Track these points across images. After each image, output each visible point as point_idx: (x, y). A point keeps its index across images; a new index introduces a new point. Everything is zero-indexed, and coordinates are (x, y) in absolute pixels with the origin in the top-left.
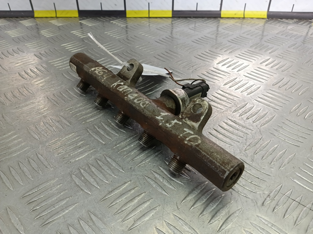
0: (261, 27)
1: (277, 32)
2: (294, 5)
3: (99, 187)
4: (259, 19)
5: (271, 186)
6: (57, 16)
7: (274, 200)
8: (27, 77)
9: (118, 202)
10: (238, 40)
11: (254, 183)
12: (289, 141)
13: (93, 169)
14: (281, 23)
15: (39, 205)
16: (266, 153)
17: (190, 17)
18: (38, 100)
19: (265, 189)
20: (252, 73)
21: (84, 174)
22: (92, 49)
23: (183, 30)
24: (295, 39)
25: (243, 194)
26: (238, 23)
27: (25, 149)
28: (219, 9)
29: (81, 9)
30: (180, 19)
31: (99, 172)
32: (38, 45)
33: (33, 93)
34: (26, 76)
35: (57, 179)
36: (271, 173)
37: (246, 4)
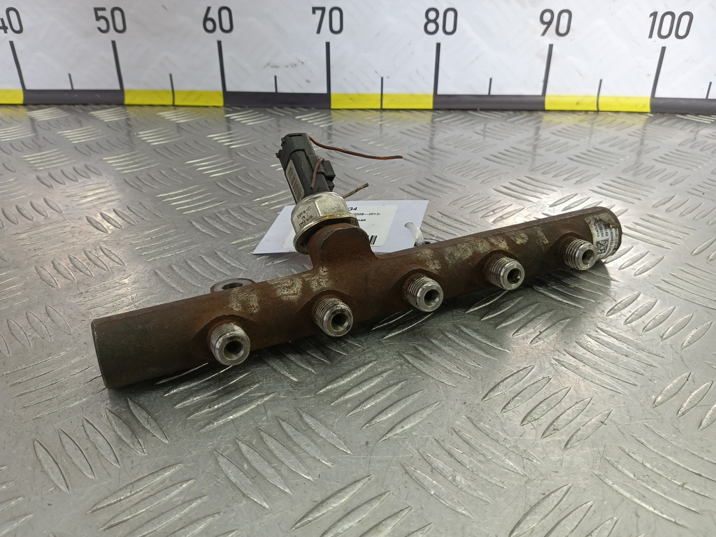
0: (638, 130)
1: (679, 141)
2: (711, 83)
3: (287, 491)
4: (633, 115)
6: (176, 103)
8: (108, 227)
9: (340, 530)
10: (592, 157)
11: (691, 487)
13: (272, 444)
14: (684, 122)
16: (707, 412)
17: (475, 110)
18: (133, 278)
20: (638, 228)
21: (248, 456)
22: (258, 172)
23: (462, 135)
25: (667, 515)
26: (586, 122)
28: (539, 92)
29: (230, 88)
30: (451, 114)
31: (286, 451)
32: (133, 160)
33: (121, 263)
34: (105, 224)
35: (182, 465)
37: (601, 80)
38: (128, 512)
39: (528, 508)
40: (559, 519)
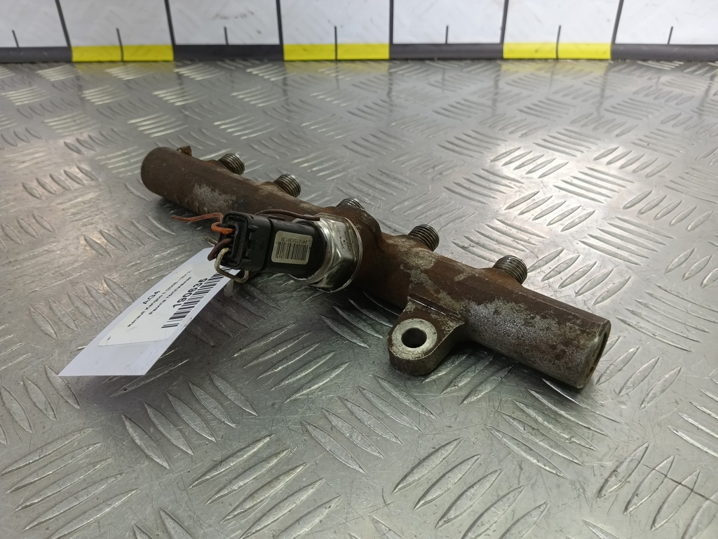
0: (596, 78)
1: (635, 89)
2: (672, 28)
3: (190, 452)
4: (593, 62)
5: (619, 448)
6: (126, 58)
7: (629, 482)
8: (43, 193)
9: (235, 487)
10: (543, 108)
11: (578, 440)
12: (664, 337)
13: (180, 407)
14: (644, 69)
15: (42, 493)
16: (608, 367)
17: (432, 59)
18: (61, 245)
19: (604, 455)
20: (575, 181)
21: (155, 420)
22: (200, 130)
23: (415, 87)
24: (677, 104)
25: (550, 467)
26: (544, 71)
27: (21, 359)
28: (497, 40)
29: (179, 41)
30: (408, 63)
31: (193, 414)
32: (75, 121)
33: (52, 230)
34: (41, 190)
35: (90, 430)
36: (621, 416)
37: (560, 27)
38: (35, 474)
39: (417, 461)
40: (444, 472)
